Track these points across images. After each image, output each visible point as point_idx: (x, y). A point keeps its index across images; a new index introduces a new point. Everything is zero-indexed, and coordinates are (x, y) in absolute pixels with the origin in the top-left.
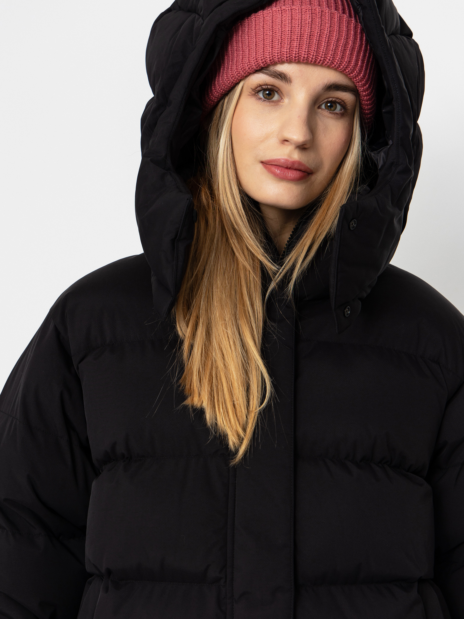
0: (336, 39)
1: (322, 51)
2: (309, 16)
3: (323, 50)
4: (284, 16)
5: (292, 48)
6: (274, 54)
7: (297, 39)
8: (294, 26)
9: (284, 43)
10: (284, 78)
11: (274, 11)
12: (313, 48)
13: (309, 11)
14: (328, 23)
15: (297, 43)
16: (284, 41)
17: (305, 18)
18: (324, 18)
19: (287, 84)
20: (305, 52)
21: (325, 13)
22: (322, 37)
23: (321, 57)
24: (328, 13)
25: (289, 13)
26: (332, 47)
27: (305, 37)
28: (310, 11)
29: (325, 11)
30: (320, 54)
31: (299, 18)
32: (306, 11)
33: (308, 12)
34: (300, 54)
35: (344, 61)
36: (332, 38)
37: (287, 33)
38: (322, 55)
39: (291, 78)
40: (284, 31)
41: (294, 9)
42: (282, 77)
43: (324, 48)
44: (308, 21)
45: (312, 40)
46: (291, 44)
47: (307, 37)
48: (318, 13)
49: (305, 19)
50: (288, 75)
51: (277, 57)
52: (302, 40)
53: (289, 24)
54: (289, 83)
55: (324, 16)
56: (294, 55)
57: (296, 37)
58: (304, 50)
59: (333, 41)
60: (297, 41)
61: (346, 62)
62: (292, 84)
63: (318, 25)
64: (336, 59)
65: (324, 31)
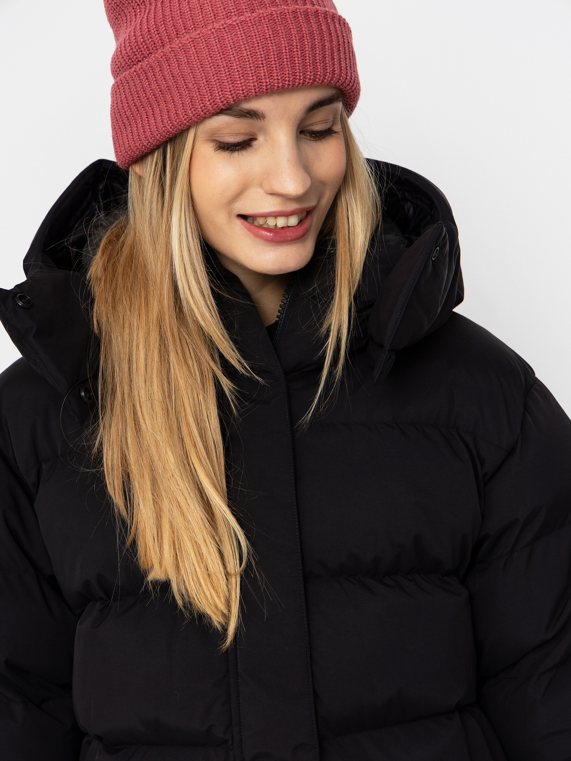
0: (310, 47)
1: (298, 71)
2: (267, 27)
3: (299, 69)
4: (235, 35)
5: (260, 79)
6: (238, 92)
7: (262, 64)
8: (253, 47)
9: (246, 74)
10: (255, 116)
11: (217, 29)
12: (285, 70)
13: (264, 19)
14: (293, 28)
15: (264, 70)
16: (246, 71)
17: (262, 30)
18: (285, 22)
19: (259, 120)
20: (278, 79)
21: (285, 15)
22: (291, 51)
23: (300, 80)
24: (289, 13)
25: (239, 29)
26: (308, 61)
27: (271, 58)
28: (266, 18)
29: (284, 11)
30: (296, 76)
31: (255, 33)
32: (260, 19)
33: (263, 21)
34: (272, 84)
35: (327, 72)
36: (304, 47)
37: (247, 60)
38: (300, 76)
39: (263, 113)
40: (241, 56)
41: (244, 21)
42: (252, 114)
43: (299, 66)
44: (268, 34)
45: (281, 60)
46: (256, 73)
47: (274, 58)
48: (276, 18)
49: (263, 32)
50: (259, 110)
51: (242, 95)
52: (269, 64)
53: (245, 45)
54: (262, 119)
55: (284, 19)
56: (264, 87)
57: (260, 62)
58: (276, 78)
59: (307, 52)
60: (263, 67)
61: (329, 73)
62: (265, 120)
63: (281, 36)
64: (318, 75)
65: (292, 42)
